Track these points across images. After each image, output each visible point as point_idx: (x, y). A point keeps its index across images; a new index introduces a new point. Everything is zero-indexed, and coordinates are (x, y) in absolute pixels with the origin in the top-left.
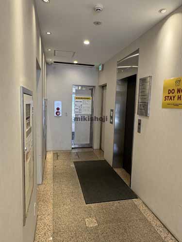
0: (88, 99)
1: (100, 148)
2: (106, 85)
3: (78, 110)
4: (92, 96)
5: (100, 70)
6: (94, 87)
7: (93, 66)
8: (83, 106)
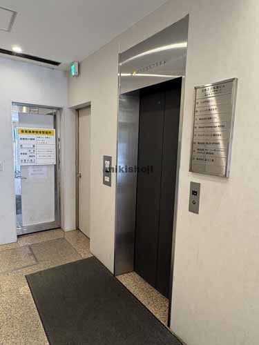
0: (47, 133)
1: (78, 229)
2: (89, 106)
3: (25, 157)
4: (55, 127)
5: (73, 74)
6: (59, 109)
7: (57, 64)
8: (37, 147)
